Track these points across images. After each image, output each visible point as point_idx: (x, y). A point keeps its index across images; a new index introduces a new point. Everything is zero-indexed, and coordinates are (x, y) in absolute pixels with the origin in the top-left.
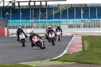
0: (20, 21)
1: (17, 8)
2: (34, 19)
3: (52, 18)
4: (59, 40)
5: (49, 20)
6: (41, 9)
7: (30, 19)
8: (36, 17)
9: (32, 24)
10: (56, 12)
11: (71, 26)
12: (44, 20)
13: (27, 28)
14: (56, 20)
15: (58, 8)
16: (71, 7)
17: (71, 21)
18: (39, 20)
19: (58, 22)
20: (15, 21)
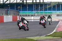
0: (27, 12)
1: (25, 4)
2: (36, 11)
3: (47, 10)
4: (50, 24)
5: (45, 12)
6: (40, 4)
7: (33, 11)
8: (37, 9)
9: (34, 13)
10: (49, 6)
11: (58, 15)
12: (42, 12)
13: (31, 16)
14: (49, 11)
15: (51, 4)
16: (58, 4)
17: (58, 12)
18: (39, 12)
19: (50, 12)
20: (24, 12)
